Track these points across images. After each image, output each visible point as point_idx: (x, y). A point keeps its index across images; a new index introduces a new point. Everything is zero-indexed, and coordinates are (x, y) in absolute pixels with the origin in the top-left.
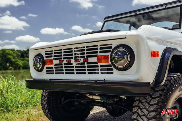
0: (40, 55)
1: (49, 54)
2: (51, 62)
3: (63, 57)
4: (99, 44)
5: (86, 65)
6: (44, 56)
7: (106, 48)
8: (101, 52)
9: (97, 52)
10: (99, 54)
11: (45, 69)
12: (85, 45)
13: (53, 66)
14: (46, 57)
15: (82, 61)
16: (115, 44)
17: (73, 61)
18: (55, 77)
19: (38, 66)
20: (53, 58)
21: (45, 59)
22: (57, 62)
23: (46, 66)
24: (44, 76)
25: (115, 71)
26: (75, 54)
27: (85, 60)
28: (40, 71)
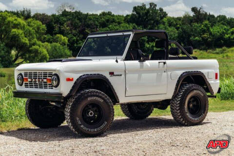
0: (21, 74)
1: (26, 74)
2: (27, 79)
3: (33, 77)
4: (48, 72)
5: (43, 83)
6: (23, 75)
7: (51, 75)
8: (49, 76)
9: (47, 76)
10: (48, 78)
11: (24, 84)
12: (43, 72)
13: (28, 82)
14: (25, 76)
15: (41, 81)
16: (54, 73)
17: (37, 80)
18: (29, 89)
19: (20, 82)
20: (28, 77)
21: (24, 77)
22: (29, 80)
23: (24, 82)
24: (23, 89)
25: (53, 88)
26: (39, 76)
27: (42, 80)
28: (21, 85)
